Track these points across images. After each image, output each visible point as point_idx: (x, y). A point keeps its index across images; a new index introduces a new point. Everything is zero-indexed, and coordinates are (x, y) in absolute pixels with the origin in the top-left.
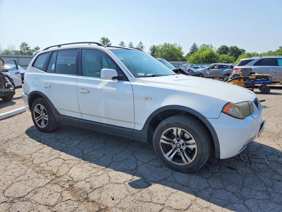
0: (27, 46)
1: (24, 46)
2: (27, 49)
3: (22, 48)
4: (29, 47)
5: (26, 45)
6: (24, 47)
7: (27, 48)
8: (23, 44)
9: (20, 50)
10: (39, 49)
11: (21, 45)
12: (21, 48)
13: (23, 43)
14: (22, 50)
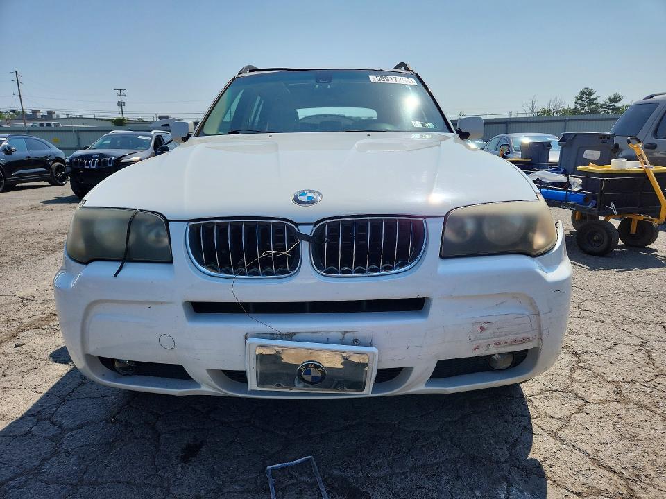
0: (593, 97)
1: (585, 96)
2: (591, 102)
3: (579, 102)
4: (596, 99)
5: (590, 94)
6: (584, 99)
7: (590, 100)
8: (582, 93)
9: (573, 106)
10: (620, 100)
11: (577, 94)
12: (576, 103)
13: (585, 91)
14: (578, 107)
